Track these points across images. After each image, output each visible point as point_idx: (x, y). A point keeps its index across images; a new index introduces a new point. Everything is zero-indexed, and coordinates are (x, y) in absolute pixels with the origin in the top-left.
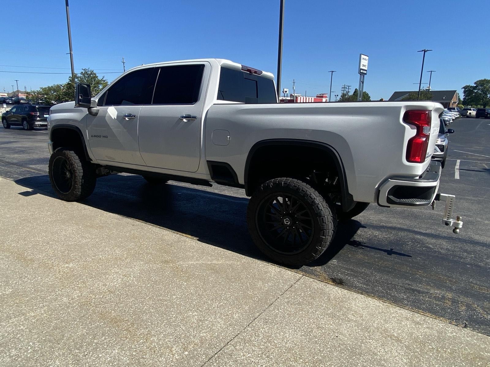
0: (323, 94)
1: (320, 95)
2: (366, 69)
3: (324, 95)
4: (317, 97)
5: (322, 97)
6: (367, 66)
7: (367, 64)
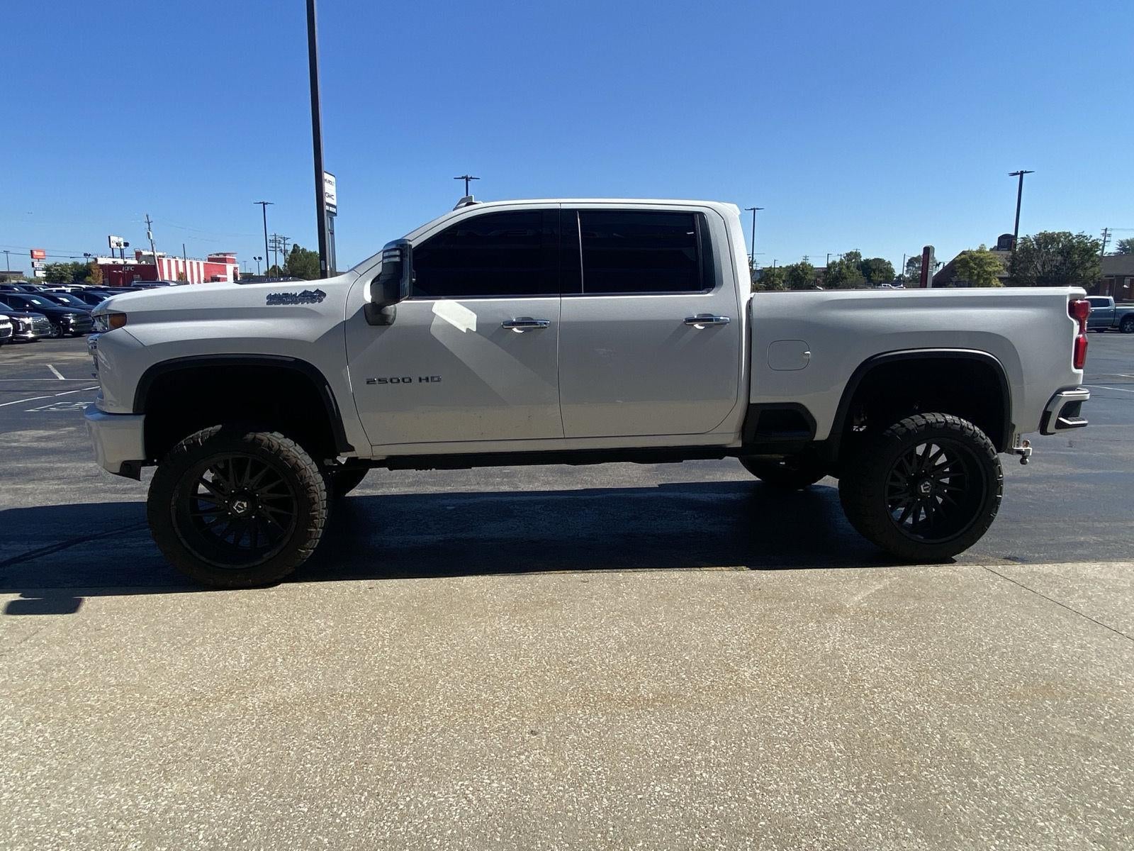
0: (225, 254)
1: (218, 255)
2: (334, 202)
3: (227, 257)
4: (210, 260)
5: (224, 260)
6: (335, 197)
7: (334, 193)
